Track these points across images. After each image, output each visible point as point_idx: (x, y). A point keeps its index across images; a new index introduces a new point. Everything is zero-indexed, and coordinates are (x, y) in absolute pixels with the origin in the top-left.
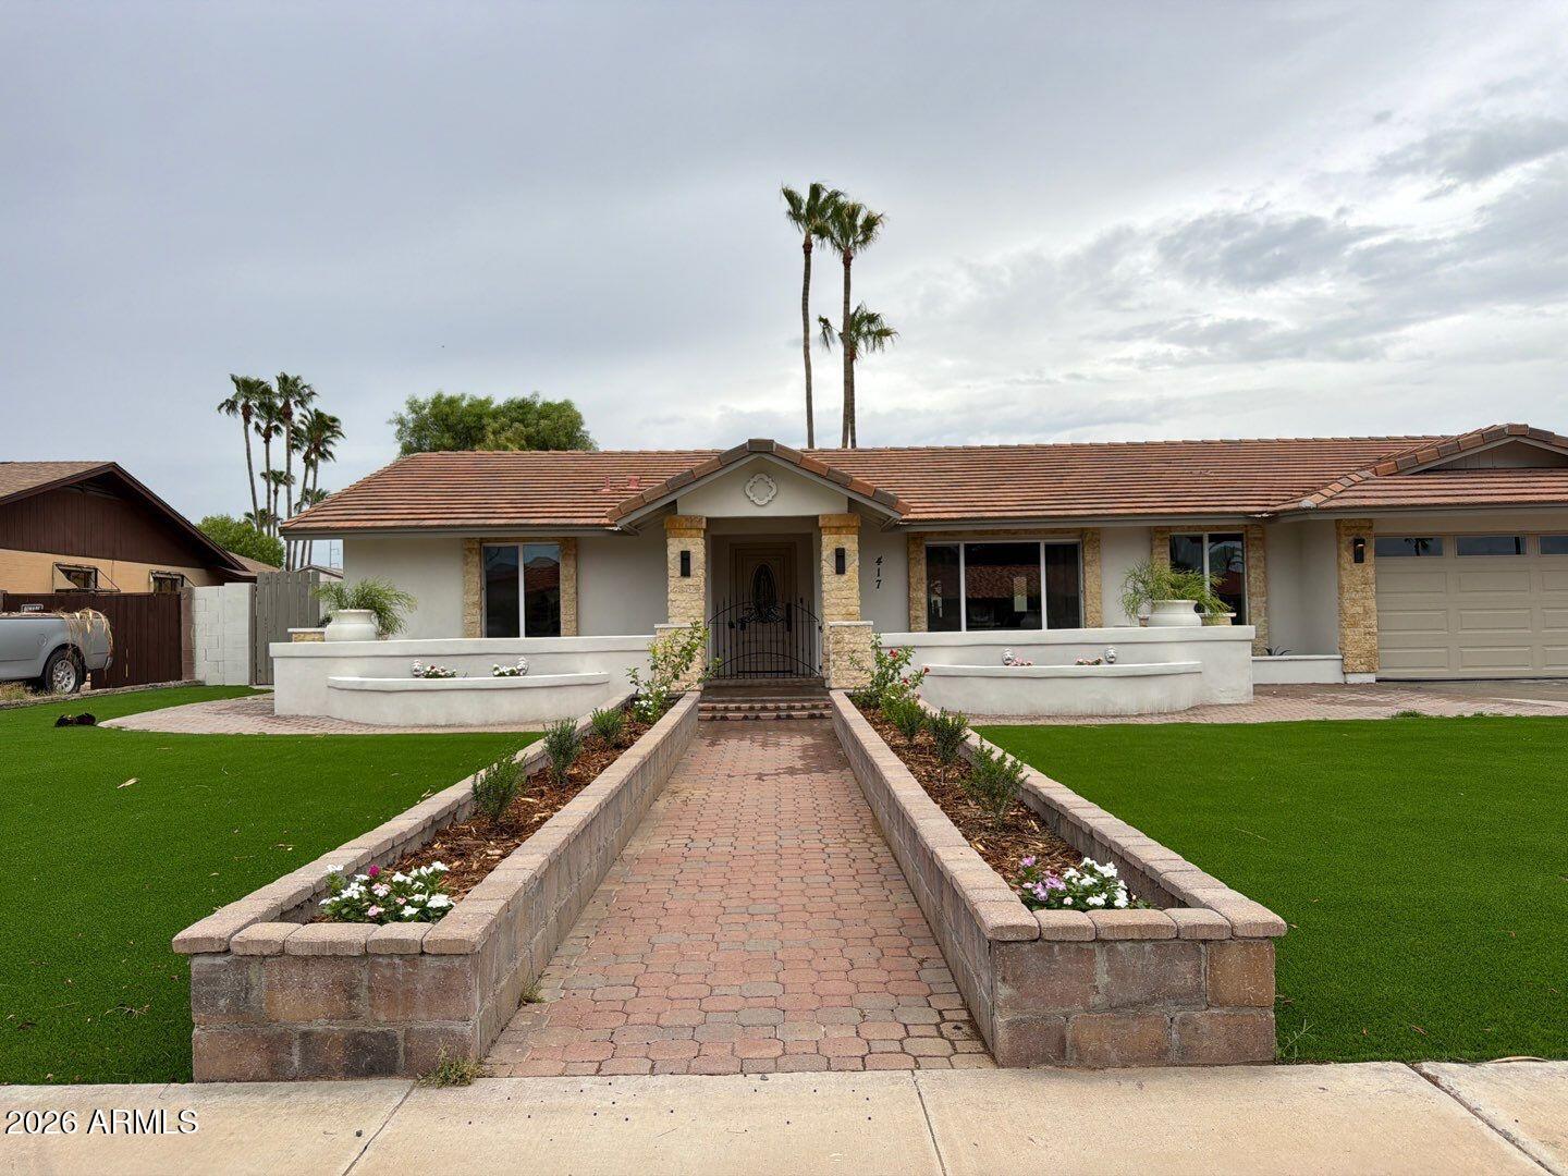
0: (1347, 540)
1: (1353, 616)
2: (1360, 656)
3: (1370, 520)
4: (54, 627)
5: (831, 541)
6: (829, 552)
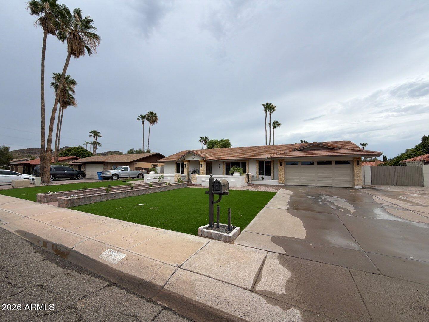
0: (279, 163)
1: (280, 174)
2: (281, 181)
3: (283, 159)
4: (139, 171)
5: (200, 163)
6: (200, 164)
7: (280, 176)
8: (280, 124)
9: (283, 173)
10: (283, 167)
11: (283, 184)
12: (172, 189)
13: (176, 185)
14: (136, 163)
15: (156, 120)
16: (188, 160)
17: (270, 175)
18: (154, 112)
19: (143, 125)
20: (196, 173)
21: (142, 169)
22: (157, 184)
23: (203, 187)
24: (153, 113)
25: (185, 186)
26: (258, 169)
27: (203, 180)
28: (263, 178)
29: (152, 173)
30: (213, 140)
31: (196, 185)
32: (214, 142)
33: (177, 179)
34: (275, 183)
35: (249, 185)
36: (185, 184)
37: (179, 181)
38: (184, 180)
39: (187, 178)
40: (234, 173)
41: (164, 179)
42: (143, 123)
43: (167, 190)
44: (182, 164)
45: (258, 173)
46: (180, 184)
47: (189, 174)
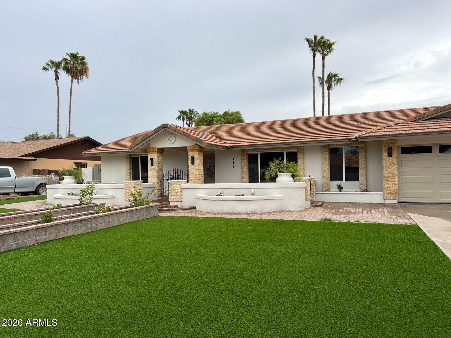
0: (385, 148)
1: (387, 177)
2: (390, 193)
3: (395, 140)
4: (40, 179)
5: (190, 154)
6: (190, 158)
7: (388, 181)
8: (341, 79)
9: (396, 173)
10: (394, 159)
11: (395, 202)
12: (117, 223)
13: (128, 212)
14: (35, 160)
15: (86, 72)
16: (159, 149)
17: (358, 180)
18: (80, 55)
19: (57, 82)
20: (181, 179)
21: (49, 172)
22: (75, 211)
23: (201, 212)
24: (78, 56)
25: (154, 213)
26: (327, 166)
27: (199, 195)
28: (340, 188)
29: (68, 180)
30: (207, 112)
31: (183, 209)
32: (210, 117)
33: (131, 195)
34: (375, 198)
35: (315, 205)
36: (152, 207)
37: (137, 200)
38: (151, 197)
39: (156, 192)
40: (277, 176)
41: (94, 196)
42: (57, 78)
43: (101, 226)
44: (144, 160)
45: (327, 174)
46: (139, 209)
47: (161, 182)
